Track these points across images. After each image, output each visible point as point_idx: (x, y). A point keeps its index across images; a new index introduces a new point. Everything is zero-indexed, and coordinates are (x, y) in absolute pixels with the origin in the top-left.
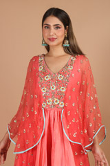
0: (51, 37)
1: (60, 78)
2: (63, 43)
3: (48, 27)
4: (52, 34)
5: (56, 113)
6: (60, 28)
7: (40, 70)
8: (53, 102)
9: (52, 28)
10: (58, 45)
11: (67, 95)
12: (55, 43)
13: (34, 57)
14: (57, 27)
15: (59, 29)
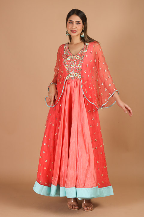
0: (73, 30)
1: (78, 58)
2: (81, 34)
3: (71, 22)
4: (74, 27)
5: (75, 83)
6: (80, 23)
7: (64, 53)
8: (73, 75)
9: (75, 23)
10: (78, 35)
11: (83, 70)
12: (75, 34)
13: (62, 45)
14: (78, 23)
15: (79, 25)
